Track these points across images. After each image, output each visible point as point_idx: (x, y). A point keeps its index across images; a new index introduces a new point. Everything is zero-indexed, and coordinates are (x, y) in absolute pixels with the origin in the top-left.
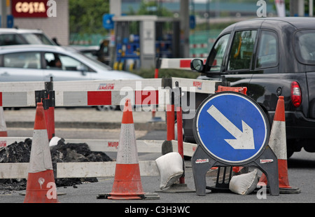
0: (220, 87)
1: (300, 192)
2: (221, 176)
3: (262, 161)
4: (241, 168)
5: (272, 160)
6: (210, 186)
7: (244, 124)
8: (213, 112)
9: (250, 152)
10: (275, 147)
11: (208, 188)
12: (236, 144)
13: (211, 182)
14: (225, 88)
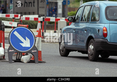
0: (19, 24)
1: (46, 62)
2: (18, 56)
3: (33, 51)
4: (25, 54)
5: (36, 51)
6: (14, 60)
7: (27, 38)
8: (16, 33)
9: (28, 48)
10: (37, 46)
11: (13, 60)
12: (23, 45)
13: (14, 58)
14: (21, 25)
